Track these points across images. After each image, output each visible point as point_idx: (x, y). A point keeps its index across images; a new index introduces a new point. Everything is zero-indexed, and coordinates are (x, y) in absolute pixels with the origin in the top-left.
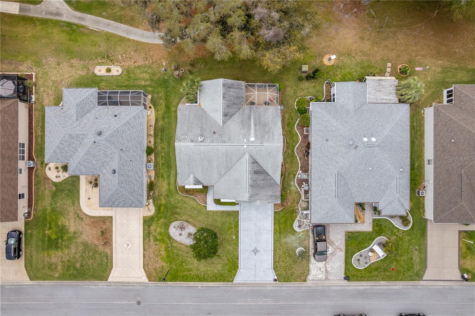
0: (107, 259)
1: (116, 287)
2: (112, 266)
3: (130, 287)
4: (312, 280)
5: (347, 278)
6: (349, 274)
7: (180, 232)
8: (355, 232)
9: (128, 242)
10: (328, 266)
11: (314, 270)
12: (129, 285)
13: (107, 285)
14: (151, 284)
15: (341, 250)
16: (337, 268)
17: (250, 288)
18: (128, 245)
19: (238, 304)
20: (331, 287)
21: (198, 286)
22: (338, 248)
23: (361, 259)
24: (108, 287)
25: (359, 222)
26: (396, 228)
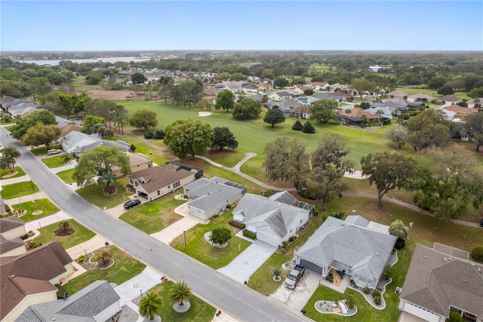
1: (150, 239)
2: (160, 231)
3: (156, 243)
4: (274, 298)
5: (304, 312)
6: (307, 310)
8: (328, 288)
10: (292, 296)
11: (279, 292)
15: (310, 292)
16: (299, 301)
18: (178, 228)
19: (207, 282)
20: (285, 311)
22: (308, 290)
23: (324, 304)
24: (146, 237)
25: (334, 284)
26: (367, 302)
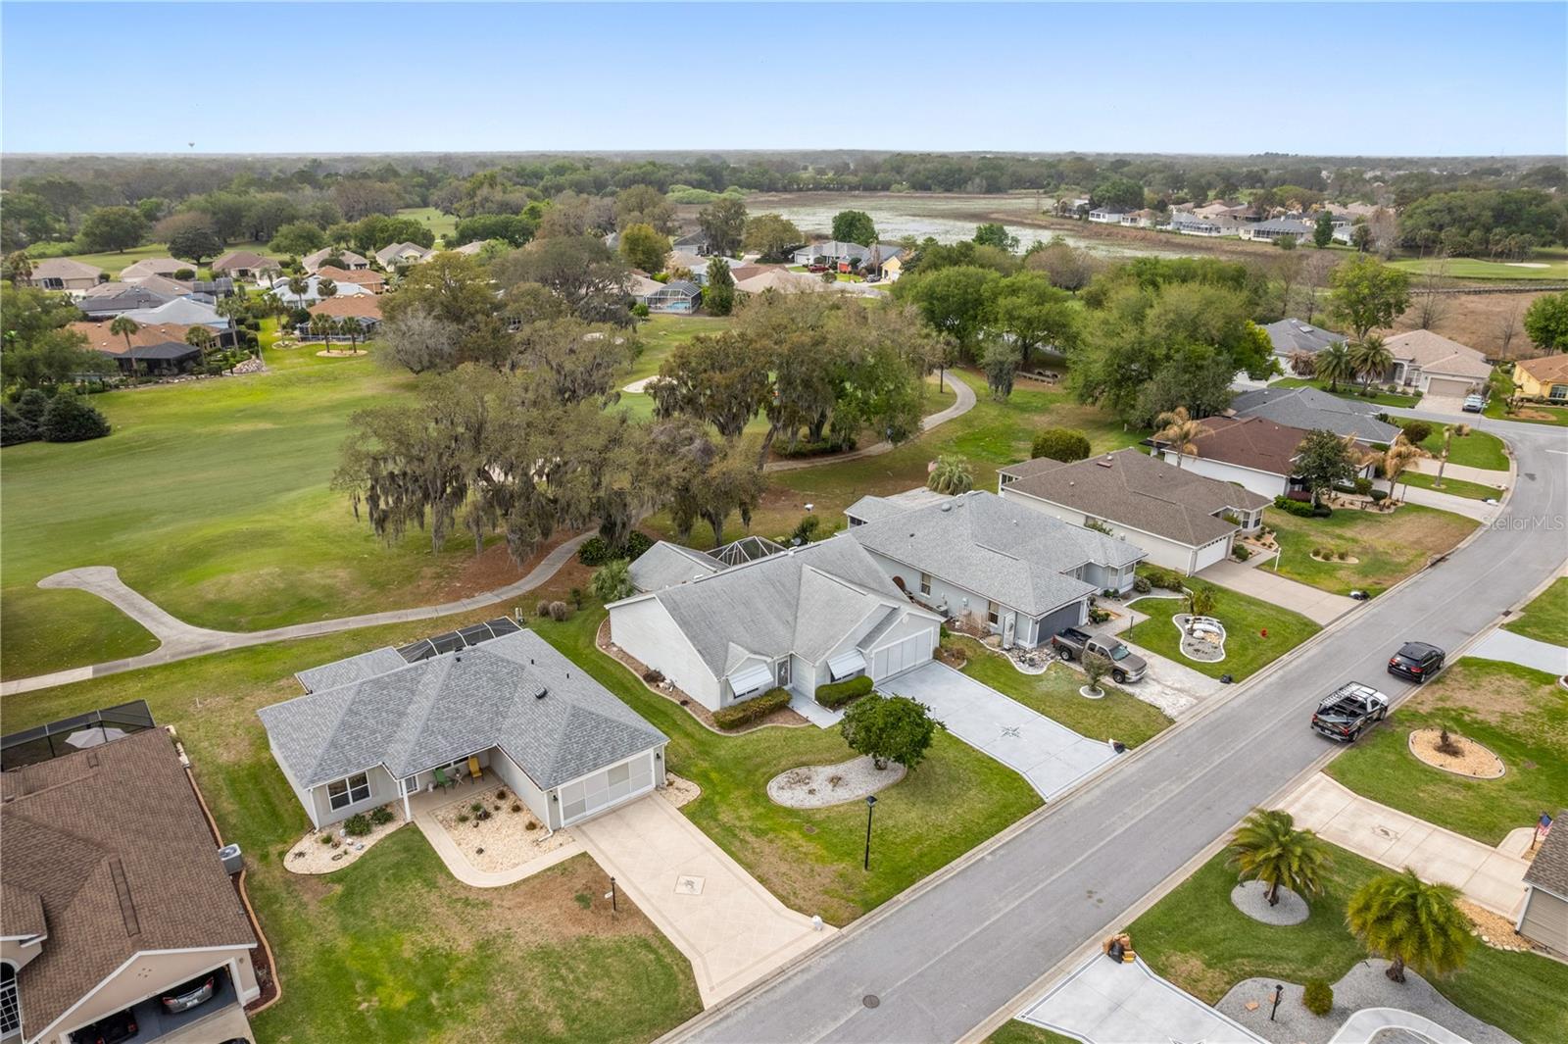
0: (654, 951)
1: (750, 1008)
2: (685, 960)
3: (798, 981)
4: (1181, 714)
5: (1227, 681)
6: (1218, 675)
7: (806, 788)
9: (683, 879)
10: (1169, 684)
12: (789, 979)
13: (717, 1023)
14: (854, 930)
16: (1186, 678)
17: (1097, 792)
18: (690, 883)
20: (1229, 705)
21: (982, 858)
23: (1197, 647)
24: (724, 1025)
25: (1113, 618)
